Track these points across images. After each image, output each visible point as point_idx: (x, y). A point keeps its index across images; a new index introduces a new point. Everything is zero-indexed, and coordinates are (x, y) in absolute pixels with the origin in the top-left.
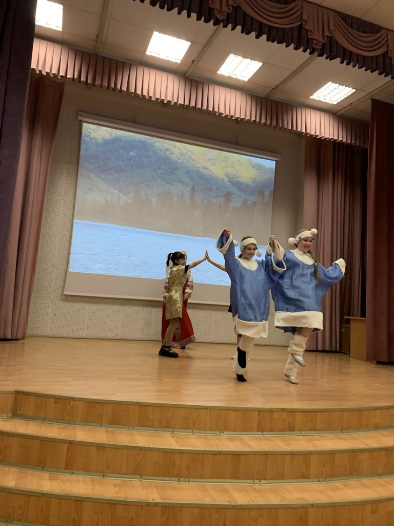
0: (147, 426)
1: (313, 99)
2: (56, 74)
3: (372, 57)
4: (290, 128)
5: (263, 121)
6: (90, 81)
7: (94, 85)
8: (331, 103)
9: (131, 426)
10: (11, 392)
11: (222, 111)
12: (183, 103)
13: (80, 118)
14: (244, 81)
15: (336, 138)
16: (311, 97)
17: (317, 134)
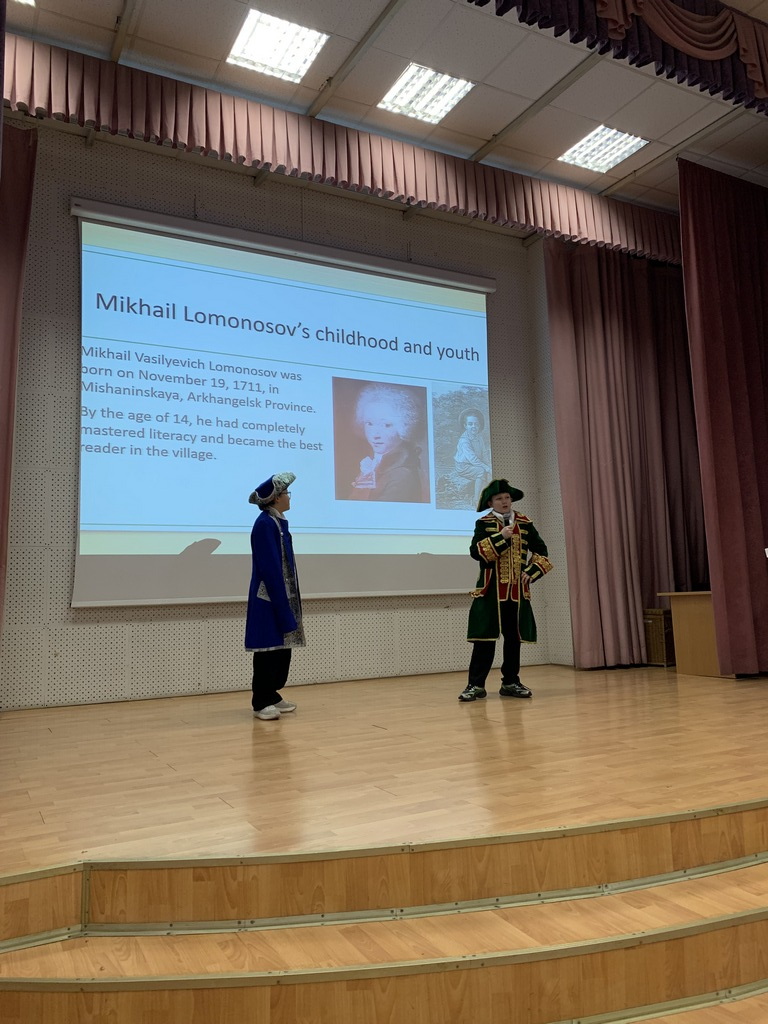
0: (434, 902)
1: (563, 163)
2: (27, 103)
3: (713, 62)
4: (523, 221)
5: (472, 209)
6: (105, 121)
7: (114, 132)
8: (596, 169)
9: (397, 907)
10: (74, 868)
11: (390, 188)
12: (310, 171)
13: (75, 211)
14: (430, 124)
15: (608, 241)
16: (560, 159)
17: (575, 232)
